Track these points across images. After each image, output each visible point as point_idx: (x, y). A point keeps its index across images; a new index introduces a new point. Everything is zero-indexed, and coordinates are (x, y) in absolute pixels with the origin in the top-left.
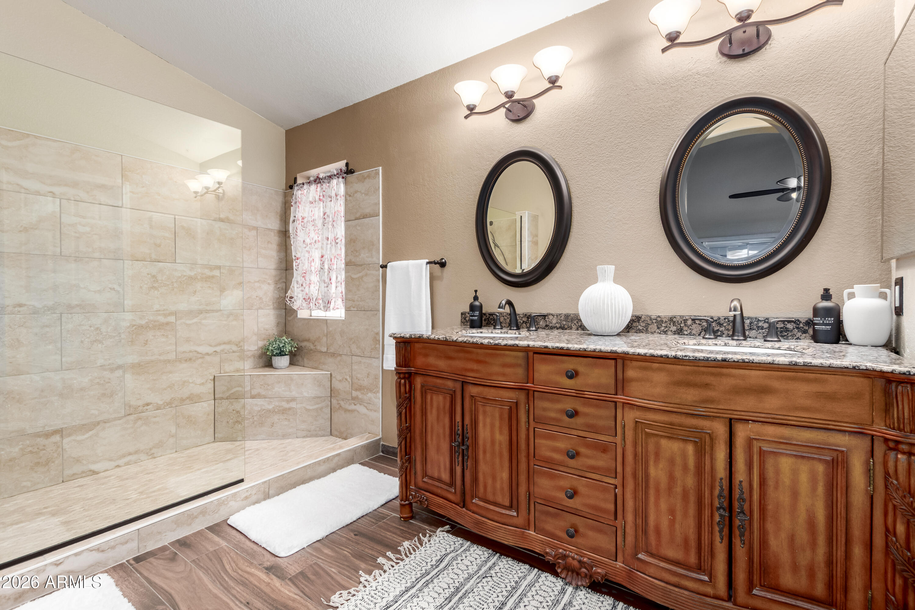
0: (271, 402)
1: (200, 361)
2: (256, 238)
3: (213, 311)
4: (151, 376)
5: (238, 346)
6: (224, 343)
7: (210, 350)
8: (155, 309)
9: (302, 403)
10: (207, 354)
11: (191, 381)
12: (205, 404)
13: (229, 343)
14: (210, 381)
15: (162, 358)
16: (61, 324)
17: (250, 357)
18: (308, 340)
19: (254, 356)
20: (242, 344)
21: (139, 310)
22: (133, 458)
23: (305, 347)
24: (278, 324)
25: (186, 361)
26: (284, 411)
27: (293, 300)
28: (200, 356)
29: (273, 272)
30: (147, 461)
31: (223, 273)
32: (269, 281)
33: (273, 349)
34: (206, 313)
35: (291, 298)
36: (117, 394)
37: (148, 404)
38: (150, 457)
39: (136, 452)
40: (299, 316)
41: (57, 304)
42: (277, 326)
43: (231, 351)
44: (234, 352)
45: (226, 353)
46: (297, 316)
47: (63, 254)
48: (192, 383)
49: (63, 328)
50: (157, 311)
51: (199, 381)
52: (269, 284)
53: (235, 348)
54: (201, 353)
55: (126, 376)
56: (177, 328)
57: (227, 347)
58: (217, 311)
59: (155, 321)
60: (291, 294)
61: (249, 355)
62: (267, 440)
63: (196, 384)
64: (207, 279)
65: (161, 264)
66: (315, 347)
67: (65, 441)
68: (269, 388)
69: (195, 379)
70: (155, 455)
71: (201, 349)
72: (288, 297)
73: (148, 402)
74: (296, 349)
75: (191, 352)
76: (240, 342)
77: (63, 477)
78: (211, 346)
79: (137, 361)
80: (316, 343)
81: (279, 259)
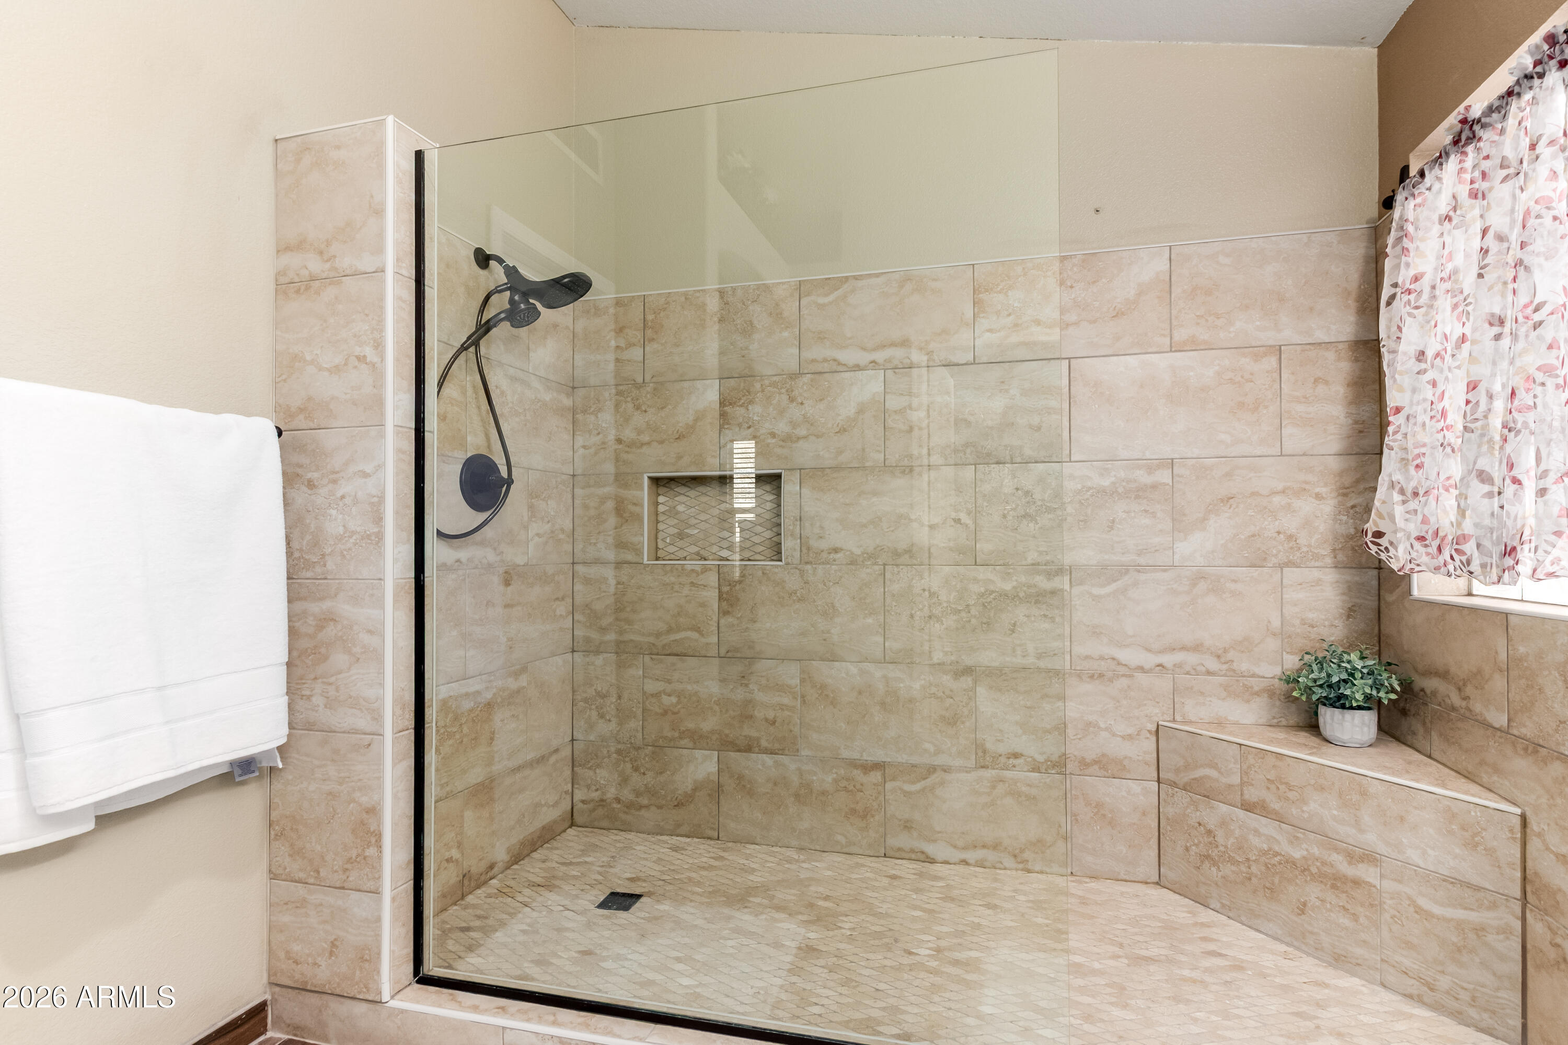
0: (1297, 838)
1: (1124, 682)
2: (1276, 375)
3: (1155, 567)
4: (1021, 698)
5: (1223, 660)
6: (1184, 648)
7: (1150, 660)
8: (1029, 561)
9: (1400, 882)
10: (1141, 669)
11: (1102, 725)
12: (1135, 787)
13: (1197, 648)
14: (1148, 735)
15: (1042, 664)
16: (884, 583)
17: (1257, 694)
18: (1444, 675)
19: (1271, 693)
20: (1231, 655)
21: (1001, 562)
22: (991, 856)
23: (1434, 693)
24: (1351, 612)
25: (1092, 677)
26: (1338, 882)
27: (1384, 541)
28: (1122, 670)
29: (1334, 464)
30: (1014, 872)
31: (1182, 476)
32: (1317, 490)
33: (1311, 684)
34: (1139, 571)
35: (1379, 534)
36: (963, 723)
37: (1016, 756)
38: (1021, 866)
39: (996, 846)
40: (1416, 593)
41: (879, 549)
42: (1349, 617)
43: (1204, 669)
44: (1209, 673)
45: (1188, 673)
46: (1409, 592)
47: (887, 464)
48: (1106, 729)
49: (886, 590)
50: (1033, 565)
51: (1122, 728)
52: (1318, 497)
53: (1213, 665)
54: (1126, 665)
55: (978, 689)
56: (1073, 603)
57: (1192, 659)
58: (1165, 568)
59: (1029, 587)
60: (1375, 524)
61: (1256, 689)
62: (1288, 944)
63: (1114, 735)
64: (1139, 492)
65: (1041, 466)
66: (1464, 704)
67: (889, 786)
68: (1291, 795)
69: (1112, 723)
70: (1030, 866)
71: (1124, 655)
72: (1370, 535)
73: (1016, 750)
74: (1393, 696)
75: (1102, 658)
76: (1225, 651)
77: (885, 848)
78: (1149, 650)
79: (996, 664)
80: (1469, 690)
81: (1356, 422)
